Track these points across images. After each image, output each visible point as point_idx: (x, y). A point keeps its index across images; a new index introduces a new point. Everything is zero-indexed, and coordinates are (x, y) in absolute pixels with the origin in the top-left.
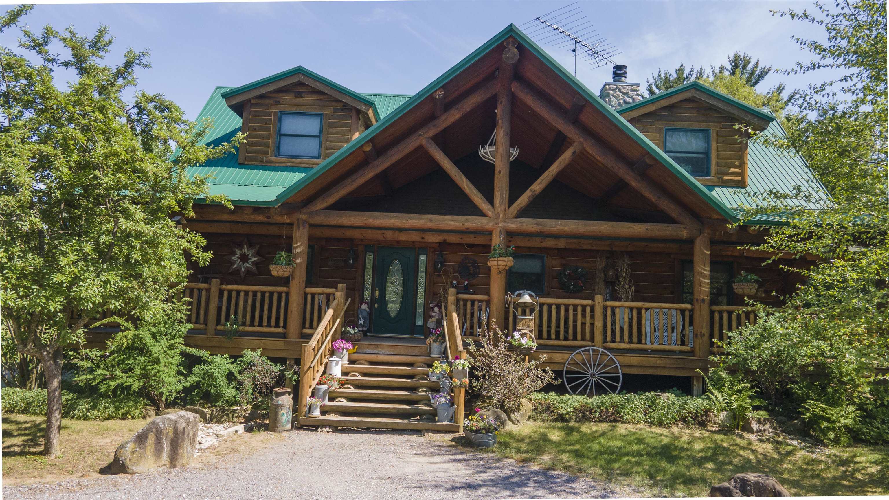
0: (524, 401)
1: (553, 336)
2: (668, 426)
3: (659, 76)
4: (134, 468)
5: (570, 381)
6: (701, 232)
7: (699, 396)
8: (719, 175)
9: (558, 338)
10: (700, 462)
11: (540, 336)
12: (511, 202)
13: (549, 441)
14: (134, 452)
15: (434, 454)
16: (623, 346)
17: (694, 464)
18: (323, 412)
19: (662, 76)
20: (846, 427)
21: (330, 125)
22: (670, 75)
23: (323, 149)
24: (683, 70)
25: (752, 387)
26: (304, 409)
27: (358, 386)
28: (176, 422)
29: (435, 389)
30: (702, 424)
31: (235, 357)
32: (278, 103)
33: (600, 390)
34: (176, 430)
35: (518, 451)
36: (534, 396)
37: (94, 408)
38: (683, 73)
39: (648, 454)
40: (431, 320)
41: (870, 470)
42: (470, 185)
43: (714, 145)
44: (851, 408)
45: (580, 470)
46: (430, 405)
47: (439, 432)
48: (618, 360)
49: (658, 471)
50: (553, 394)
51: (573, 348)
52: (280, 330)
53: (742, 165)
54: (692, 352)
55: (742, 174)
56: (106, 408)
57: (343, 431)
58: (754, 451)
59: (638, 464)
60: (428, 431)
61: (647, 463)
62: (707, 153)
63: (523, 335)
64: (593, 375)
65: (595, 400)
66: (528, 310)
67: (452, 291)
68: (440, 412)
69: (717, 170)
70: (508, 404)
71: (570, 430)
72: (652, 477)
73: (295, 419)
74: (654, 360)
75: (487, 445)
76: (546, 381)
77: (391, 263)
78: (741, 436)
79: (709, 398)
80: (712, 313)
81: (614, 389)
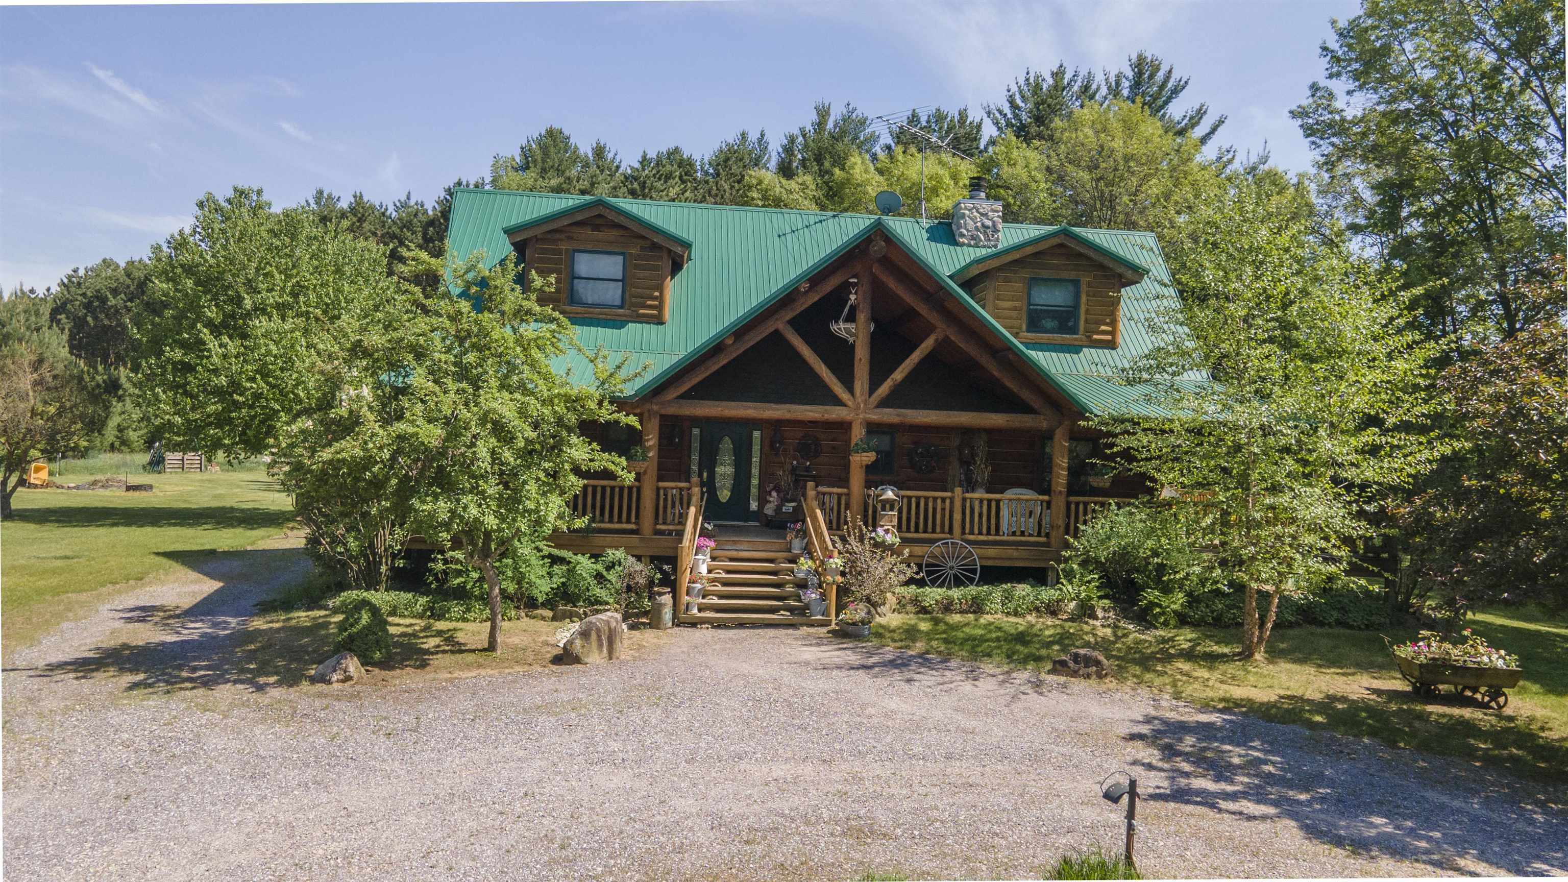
0: (889, 595)
1: (912, 529)
2: (1023, 616)
3: (1027, 80)
4: (586, 660)
5: (929, 573)
6: (1060, 424)
7: (1052, 586)
8: (1089, 333)
9: (917, 531)
10: (1048, 645)
11: (899, 528)
12: (872, 391)
13: (919, 631)
14: (583, 647)
15: (818, 645)
16: (981, 538)
17: (1043, 647)
18: (700, 610)
19: (1032, 80)
20: (1175, 612)
21: (636, 267)
22: (1043, 80)
23: (627, 297)
24: (1064, 73)
25: (1100, 578)
26: (683, 607)
27: (725, 584)
28: (608, 622)
29: (802, 585)
30: (1054, 613)
31: (595, 557)
32: (570, 238)
33: (958, 582)
34: (610, 628)
35: (894, 641)
36: (897, 590)
37: (468, 610)
38: (1063, 78)
39: (1005, 640)
40: (768, 506)
41: (1183, 646)
42: (830, 374)
43: (1084, 299)
44: (1181, 595)
45: (949, 654)
46: (800, 601)
47: (812, 625)
48: (976, 552)
49: (1014, 653)
50: (914, 587)
51: (932, 541)
52: (632, 526)
53: (1114, 323)
54: (1047, 544)
55: (1113, 333)
56: (481, 611)
57: (718, 627)
58: (1095, 635)
59: (999, 647)
60: (802, 625)
61: (1006, 647)
62: (1076, 306)
63: (887, 531)
64: (952, 568)
65: (956, 593)
66: (888, 506)
67: (810, 484)
68: (813, 606)
69: (1085, 328)
70: (874, 598)
71: (936, 621)
72: (1008, 657)
73: (675, 616)
74: (1011, 552)
75: (864, 636)
76: (908, 575)
77: (720, 441)
78: (1087, 623)
79: (1061, 590)
80: (1068, 505)
81: (972, 581)
